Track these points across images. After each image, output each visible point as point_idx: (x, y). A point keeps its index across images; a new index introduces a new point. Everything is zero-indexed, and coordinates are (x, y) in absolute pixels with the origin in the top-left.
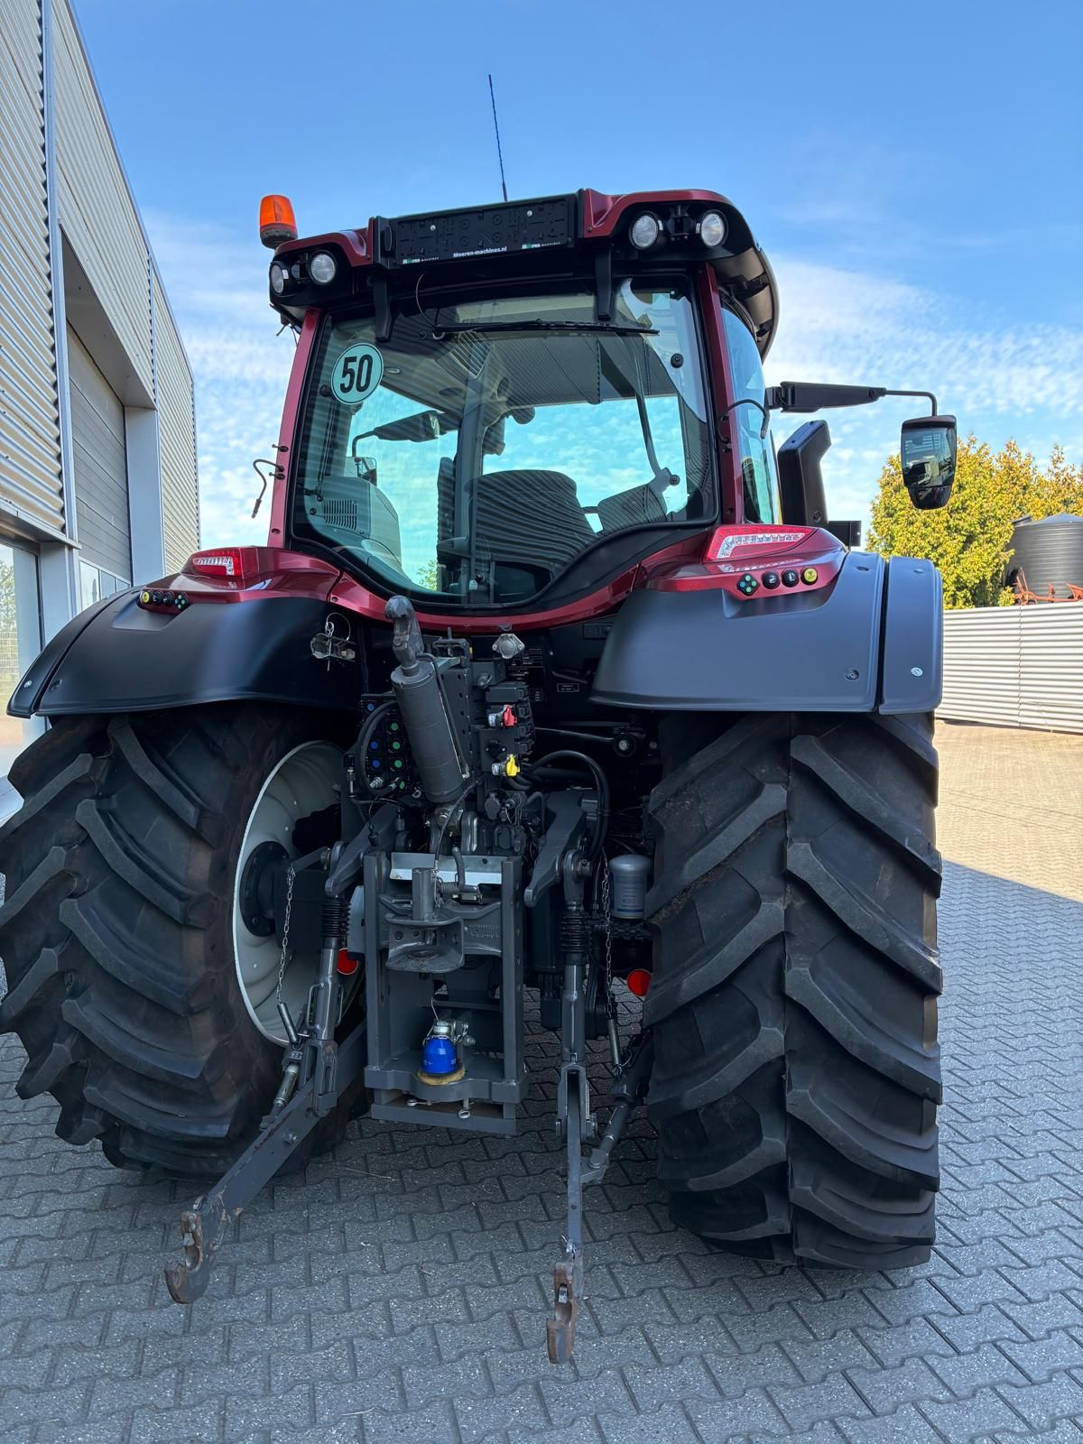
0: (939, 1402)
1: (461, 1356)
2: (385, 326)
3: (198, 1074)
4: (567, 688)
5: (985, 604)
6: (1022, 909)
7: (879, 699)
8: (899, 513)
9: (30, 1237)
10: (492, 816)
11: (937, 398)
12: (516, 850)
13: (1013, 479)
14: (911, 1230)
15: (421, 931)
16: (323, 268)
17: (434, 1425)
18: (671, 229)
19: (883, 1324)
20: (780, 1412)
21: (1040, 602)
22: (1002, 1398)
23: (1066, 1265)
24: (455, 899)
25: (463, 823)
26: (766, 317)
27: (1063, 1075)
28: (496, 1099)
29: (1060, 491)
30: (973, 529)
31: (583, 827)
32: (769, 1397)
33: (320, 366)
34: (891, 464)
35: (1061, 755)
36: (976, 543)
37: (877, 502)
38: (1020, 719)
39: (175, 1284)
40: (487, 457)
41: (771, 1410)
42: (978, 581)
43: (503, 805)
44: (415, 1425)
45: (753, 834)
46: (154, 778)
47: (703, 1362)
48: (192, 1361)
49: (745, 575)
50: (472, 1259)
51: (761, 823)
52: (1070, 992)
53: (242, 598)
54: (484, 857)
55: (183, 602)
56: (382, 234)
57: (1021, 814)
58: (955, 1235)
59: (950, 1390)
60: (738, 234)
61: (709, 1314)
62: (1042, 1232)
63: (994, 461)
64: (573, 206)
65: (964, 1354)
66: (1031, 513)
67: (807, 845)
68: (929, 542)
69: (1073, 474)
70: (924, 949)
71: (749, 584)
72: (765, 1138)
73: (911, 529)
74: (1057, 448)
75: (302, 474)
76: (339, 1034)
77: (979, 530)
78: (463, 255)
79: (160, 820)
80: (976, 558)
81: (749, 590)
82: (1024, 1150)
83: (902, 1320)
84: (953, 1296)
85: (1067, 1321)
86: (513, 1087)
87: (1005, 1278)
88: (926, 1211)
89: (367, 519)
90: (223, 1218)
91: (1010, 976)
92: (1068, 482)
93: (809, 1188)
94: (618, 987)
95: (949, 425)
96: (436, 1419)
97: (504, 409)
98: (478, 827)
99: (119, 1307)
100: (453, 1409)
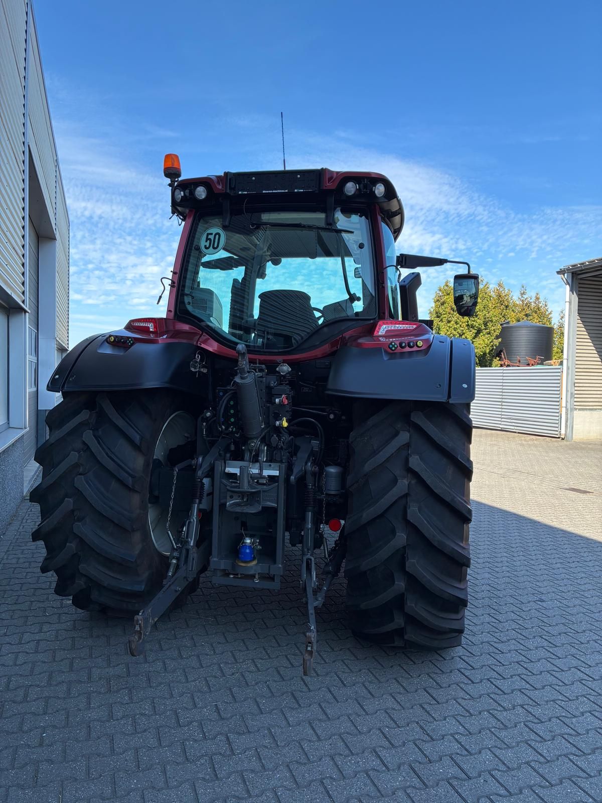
0: (465, 699)
1: (257, 684)
2: (227, 220)
3: (134, 560)
4: (306, 390)
5: (486, 366)
6: (501, 514)
7: (449, 397)
8: (443, 316)
9: (41, 640)
10: (274, 445)
11: (471, 265)
12: (283, 461)
13: (501, 301)
14: (455, 626)
15: (242, 494)
16: (201, 193)
17: (249, 707)
18: (362, 188)
19: (441, 672)
20: (398, 702)
21: (513, 366)
22: (492, 699)
23: (519, 653)
24: (256, 482)
25: (260, 448)
26: (397, 226)
27: (519, 582)
28: (272, 573)
29: (524, 309)
30: (480, 327)
31: (312, 453)
32: (393, 697)
33: (194, 237)
34: (440, 290)
35: (522, 445)
36: (482, 334)
37: (432, 310)
38: (501, 426)
39: (133, 646)
40: (258, 281)
41: (395, 702)
42: (482, 354)
43: (280, 440)
44: (241, 707)
45: (395, 452)
46: (120, 422)
47: (364, 685)
48: (134, 687)
49: (392, 343)
50: (255, 649)
51: (398, 447)
52: (523, 549)
53: (160, 342)
54: (270, 463)
55: (132, 342)
56: (230, 179)
57: (501, 472)
58: (470, 641)
59: (470, 695)
60: (391, 192)
61: (365, 669)
62: (509, 640)
63: (492, 293)
64: (319, 175)
65: (476, 683)
66: (509, 319)
67: (418, 457)
68: (458, 332)
69: (531, 301)
70: (465, 502)
71: (393, 346)
72: (396, 583)
73: (449, 325)
74: (523, 287)
75: (184, 286)
76: (198, 544)
77: (483, 327)
78: (267, 192)
79: (122, 442)
80: (482, 342)
81: (393, 348)
82: (501, 611)
83: (448, 671)
84: (470, 663)
85: (519, 672)
86: (280, 567)
87: (493, 657)
88: (461, 619)
89: (212, 309)
90: (150, 621)
91: (495, 542)
92: (528, 305)
93: (414, 605)
94: (325, 528)
95: (475, 277)
96: (250, 705)
97: (268, 258)
98: (267, 450)
99: (94, 667)
100: (257, 702)
